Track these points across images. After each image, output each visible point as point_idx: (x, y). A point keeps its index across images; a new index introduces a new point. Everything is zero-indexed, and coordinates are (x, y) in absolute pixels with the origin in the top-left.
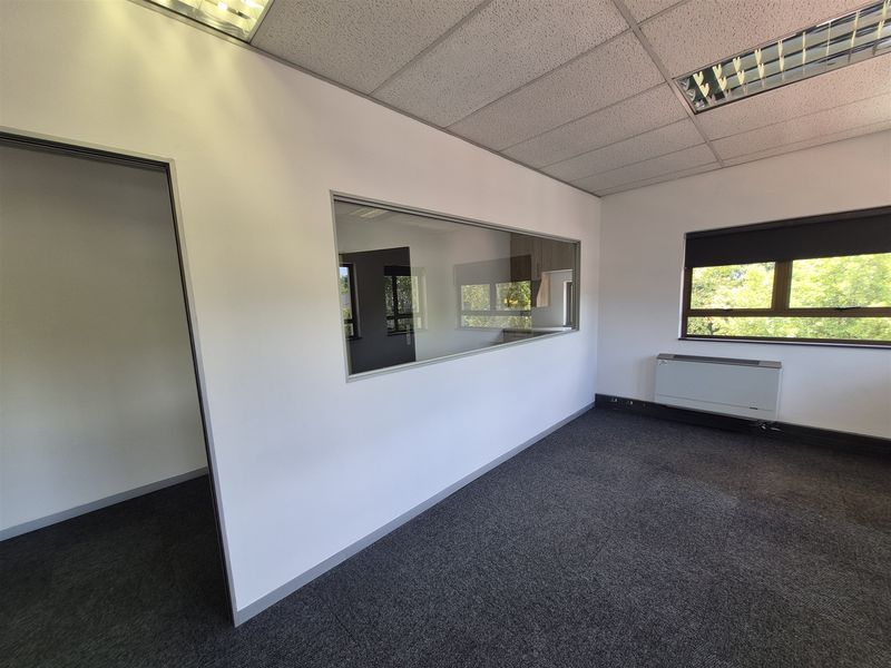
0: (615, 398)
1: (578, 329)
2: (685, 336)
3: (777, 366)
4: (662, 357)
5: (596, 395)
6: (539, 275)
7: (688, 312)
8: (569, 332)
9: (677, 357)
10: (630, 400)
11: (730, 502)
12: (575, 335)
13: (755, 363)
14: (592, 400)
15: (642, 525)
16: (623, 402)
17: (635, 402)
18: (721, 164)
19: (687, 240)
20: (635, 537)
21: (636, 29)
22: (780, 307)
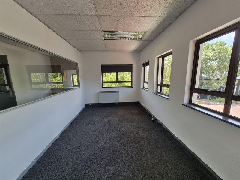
0: (90, 104)
1: (80, 87)
2: (103, 88)
3: (118, 92)
4: (99, 92)
5: (86, 104)
6: (63, 72)
7: (103, 82)
8: (77, 88)
9: (102, 92)
10: (94, 104)
11: (117, 119)
12: (79, 89)
13: (115, 92)
14: (84, 105)
15: (105, 129)
16: (92, 104)
17: (95, 104)
18: (106, 51)
19: (101, 66)
20: (105, 132)
21: (98, 16)
22: (117, 81)
